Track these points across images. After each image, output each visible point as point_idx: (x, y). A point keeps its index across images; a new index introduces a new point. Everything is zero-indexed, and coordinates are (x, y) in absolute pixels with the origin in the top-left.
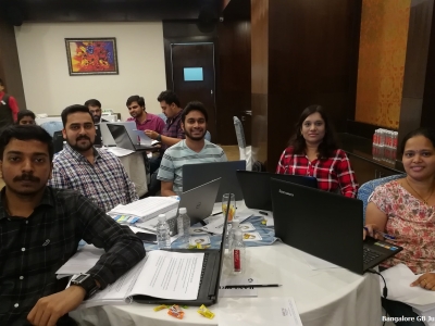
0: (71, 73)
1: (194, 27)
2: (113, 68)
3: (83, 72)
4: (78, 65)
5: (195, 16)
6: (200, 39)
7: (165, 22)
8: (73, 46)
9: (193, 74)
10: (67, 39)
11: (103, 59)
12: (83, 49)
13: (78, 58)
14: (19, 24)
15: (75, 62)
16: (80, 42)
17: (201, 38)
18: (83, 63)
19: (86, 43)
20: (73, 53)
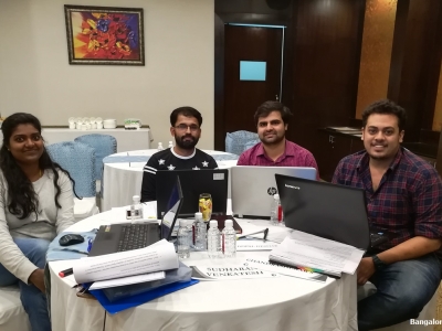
0: (72, 60)
2: (137, 56)
3: (92, 59)
4: (83, 49)
8: (77, 18)
9: (253, 70)
10: (67, 7)
11: (122, 41)
12: (92, 23)
13: (84, 38)
15: (78, 44)
16: (87, 12)
18: (91, 45)
19: (98, 16)
20: (77, 30)
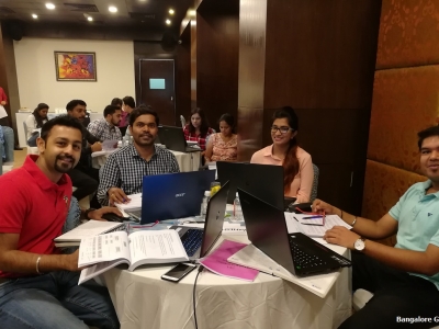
0: (58, 79)
1: (159, 46)
2: (93, 76)
3: (69, 78)
4: (64, 73)
5: (160, 39)
6: (164, 57)
7: (135, 42)
8: (61, 58)
9: (157, 84)
10: (56, 52)
11: (85, 68)
12: (68, 60)
13: (65, 67)
14: (19, 39)
15: (61, 70)
16: (66, 54)
17: (165, 55)
18: (68, 71)
19: (71, 56)
20: (61, 63)
